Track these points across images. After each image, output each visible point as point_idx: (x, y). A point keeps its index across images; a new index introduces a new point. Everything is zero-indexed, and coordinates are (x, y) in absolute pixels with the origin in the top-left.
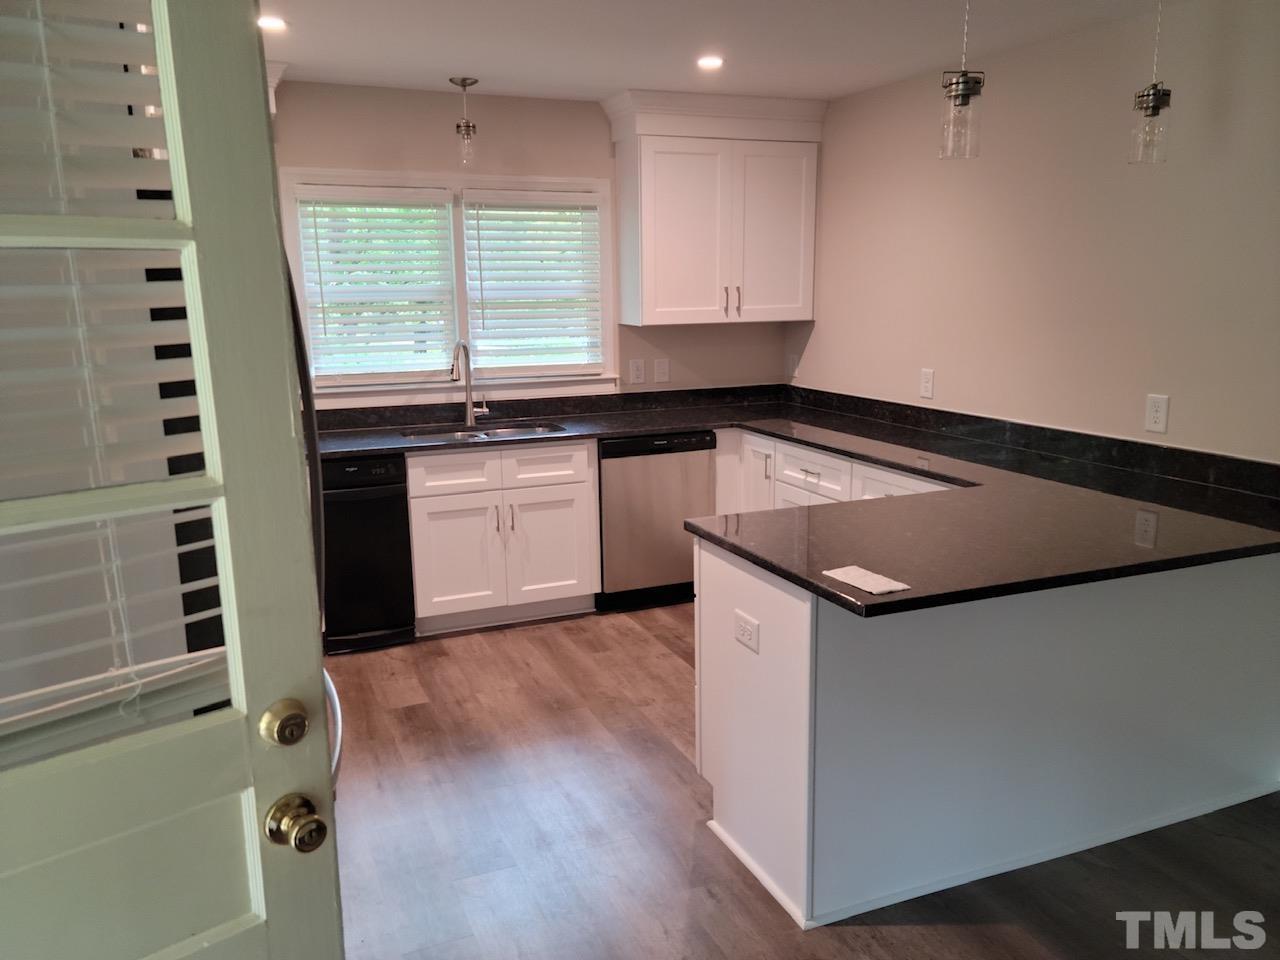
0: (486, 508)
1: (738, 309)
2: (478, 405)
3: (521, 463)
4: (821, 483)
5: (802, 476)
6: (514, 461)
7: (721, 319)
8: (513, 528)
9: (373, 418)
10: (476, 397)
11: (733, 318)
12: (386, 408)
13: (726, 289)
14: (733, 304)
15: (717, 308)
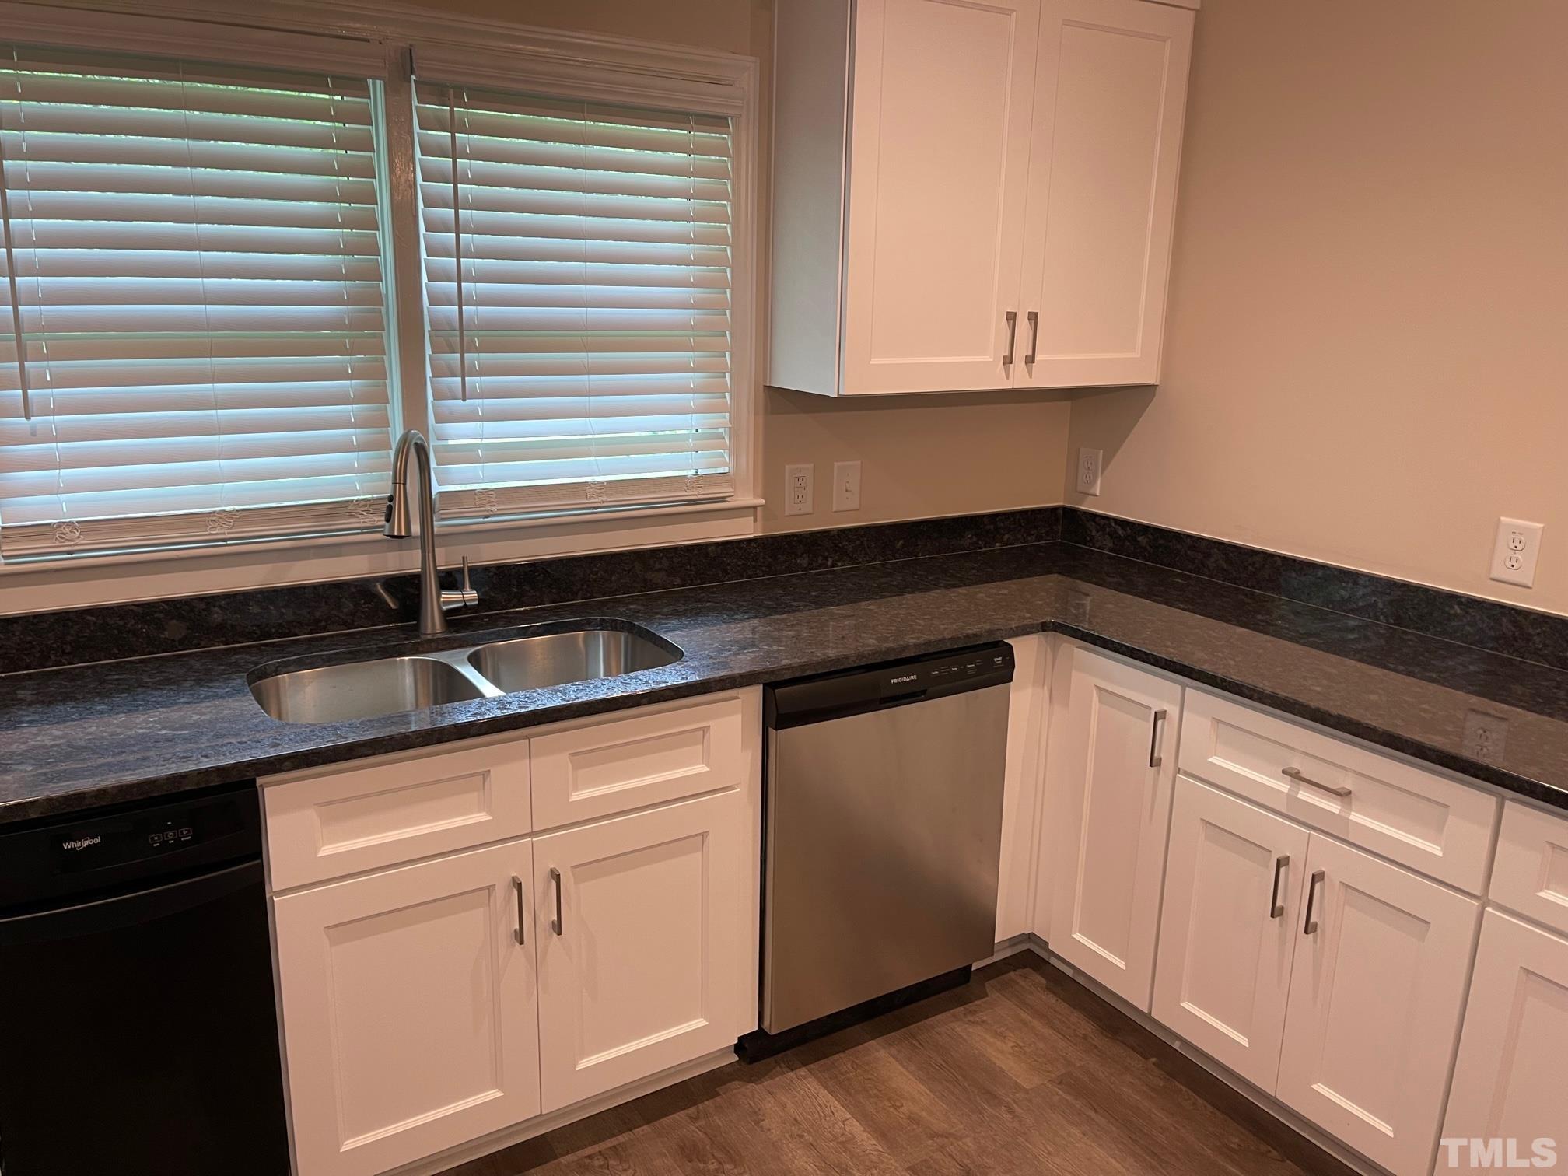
0: (490, 889)
1: (1030, 360)
2: (449, 580)
3: (582, 759)
4: (1355, 817)
5: (1283, 786)
6: (564, 757)
7: (997, 381)
8: (558, 928)
9: (175, 629)
10: (446, 558)
11: (1019, 379)
12: (209, 601)
13: (1012, 317)
14: (1022, 350)
15: (989, 359)
